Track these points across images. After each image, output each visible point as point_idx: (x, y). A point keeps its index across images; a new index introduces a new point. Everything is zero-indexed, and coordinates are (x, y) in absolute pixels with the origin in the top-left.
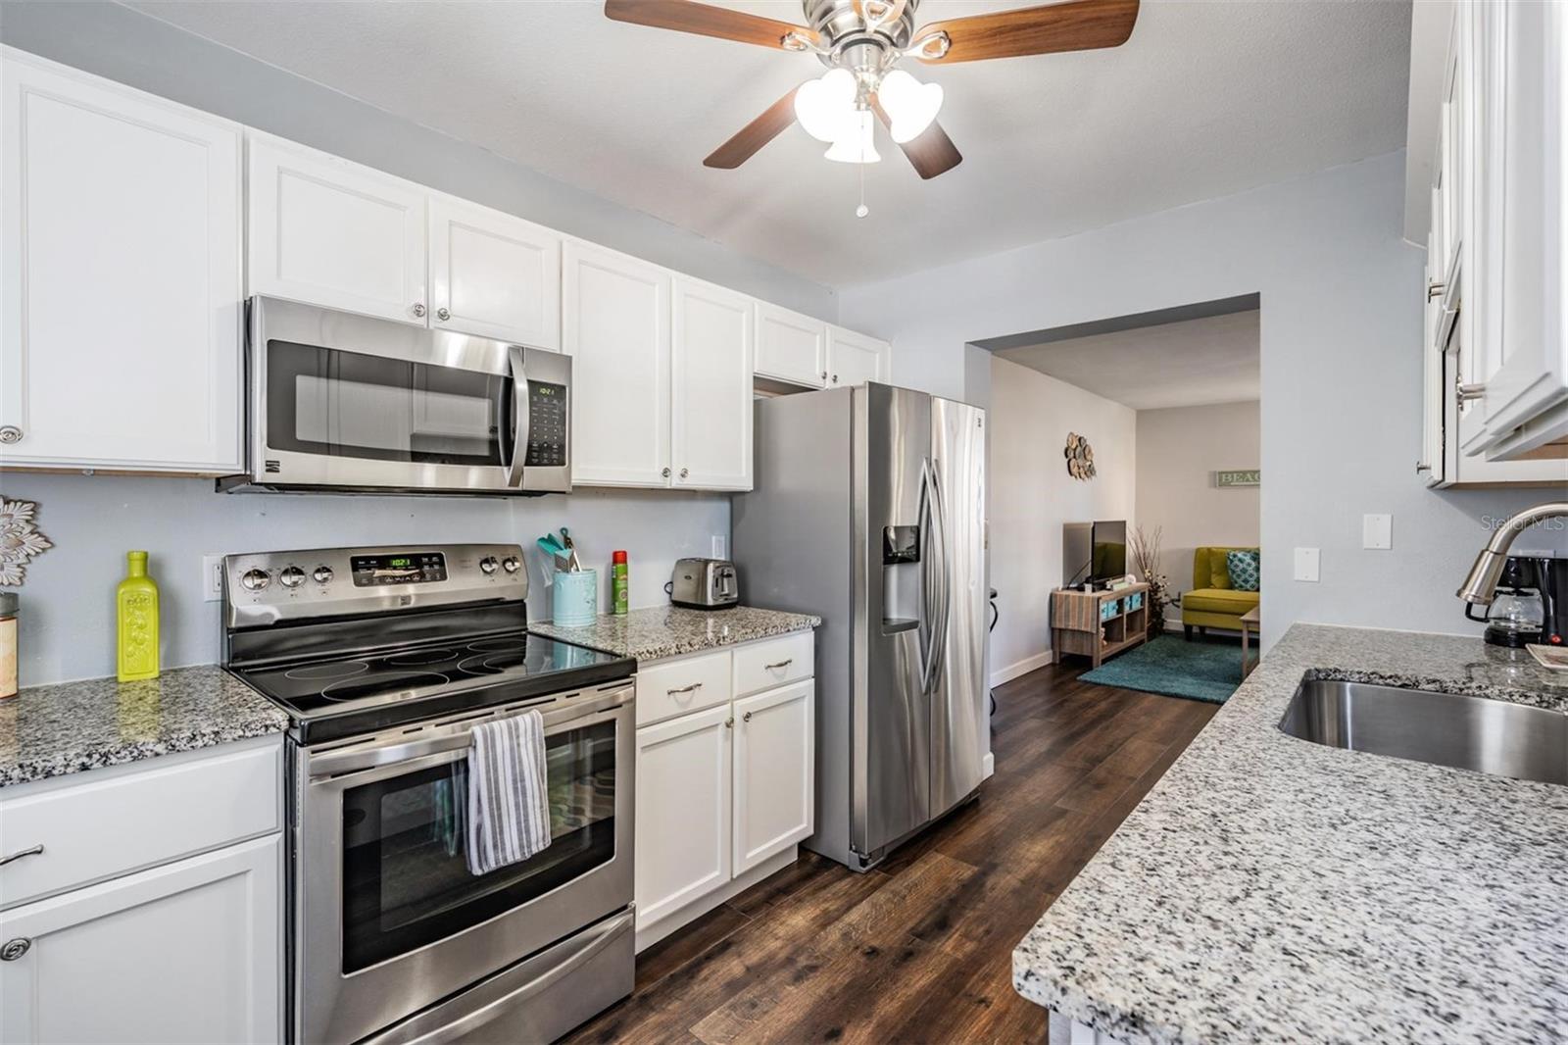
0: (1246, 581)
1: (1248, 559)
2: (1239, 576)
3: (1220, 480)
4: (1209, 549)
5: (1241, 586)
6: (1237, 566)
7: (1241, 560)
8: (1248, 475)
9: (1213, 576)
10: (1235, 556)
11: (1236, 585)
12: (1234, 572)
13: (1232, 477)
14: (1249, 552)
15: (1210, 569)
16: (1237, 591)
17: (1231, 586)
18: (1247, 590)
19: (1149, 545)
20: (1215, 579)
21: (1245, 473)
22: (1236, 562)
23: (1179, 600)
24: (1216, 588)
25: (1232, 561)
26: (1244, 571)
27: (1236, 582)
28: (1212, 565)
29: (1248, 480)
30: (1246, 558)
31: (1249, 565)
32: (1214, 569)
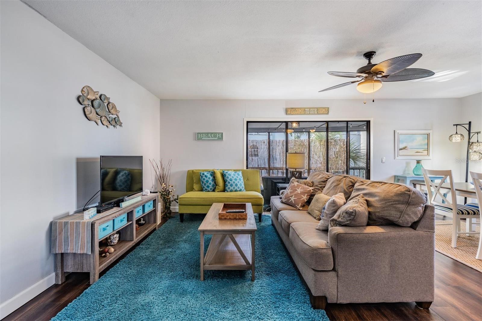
0: (208, 187)
1: (209, 176)
2: (205, 184)
3: (198, 137)
4: (193, 171)
5: (206, 190)
6: (204, 179)
7: (206, 176)
8: (209, 135)
9: (194, 184)
10: (203, 174)
11: (204, 189)
12: (203, 182)
13: (203, 135)
14: (209, 172)
15: (193, 182)
16: (204, 192)
17: (202, 190)
18: (209, 191)
19: (165, 170)
20: (196, 186)
21: (208, 133)
22: (204, 177)
23: (177, 199)
24: (195, 191)
25: (202, 177)
26: (207, 181)
27: (204, 188)
28: (194, 179)
29: (209, 137)
30: (208, 175)
31: (209, 178)
32: (194, 181)
